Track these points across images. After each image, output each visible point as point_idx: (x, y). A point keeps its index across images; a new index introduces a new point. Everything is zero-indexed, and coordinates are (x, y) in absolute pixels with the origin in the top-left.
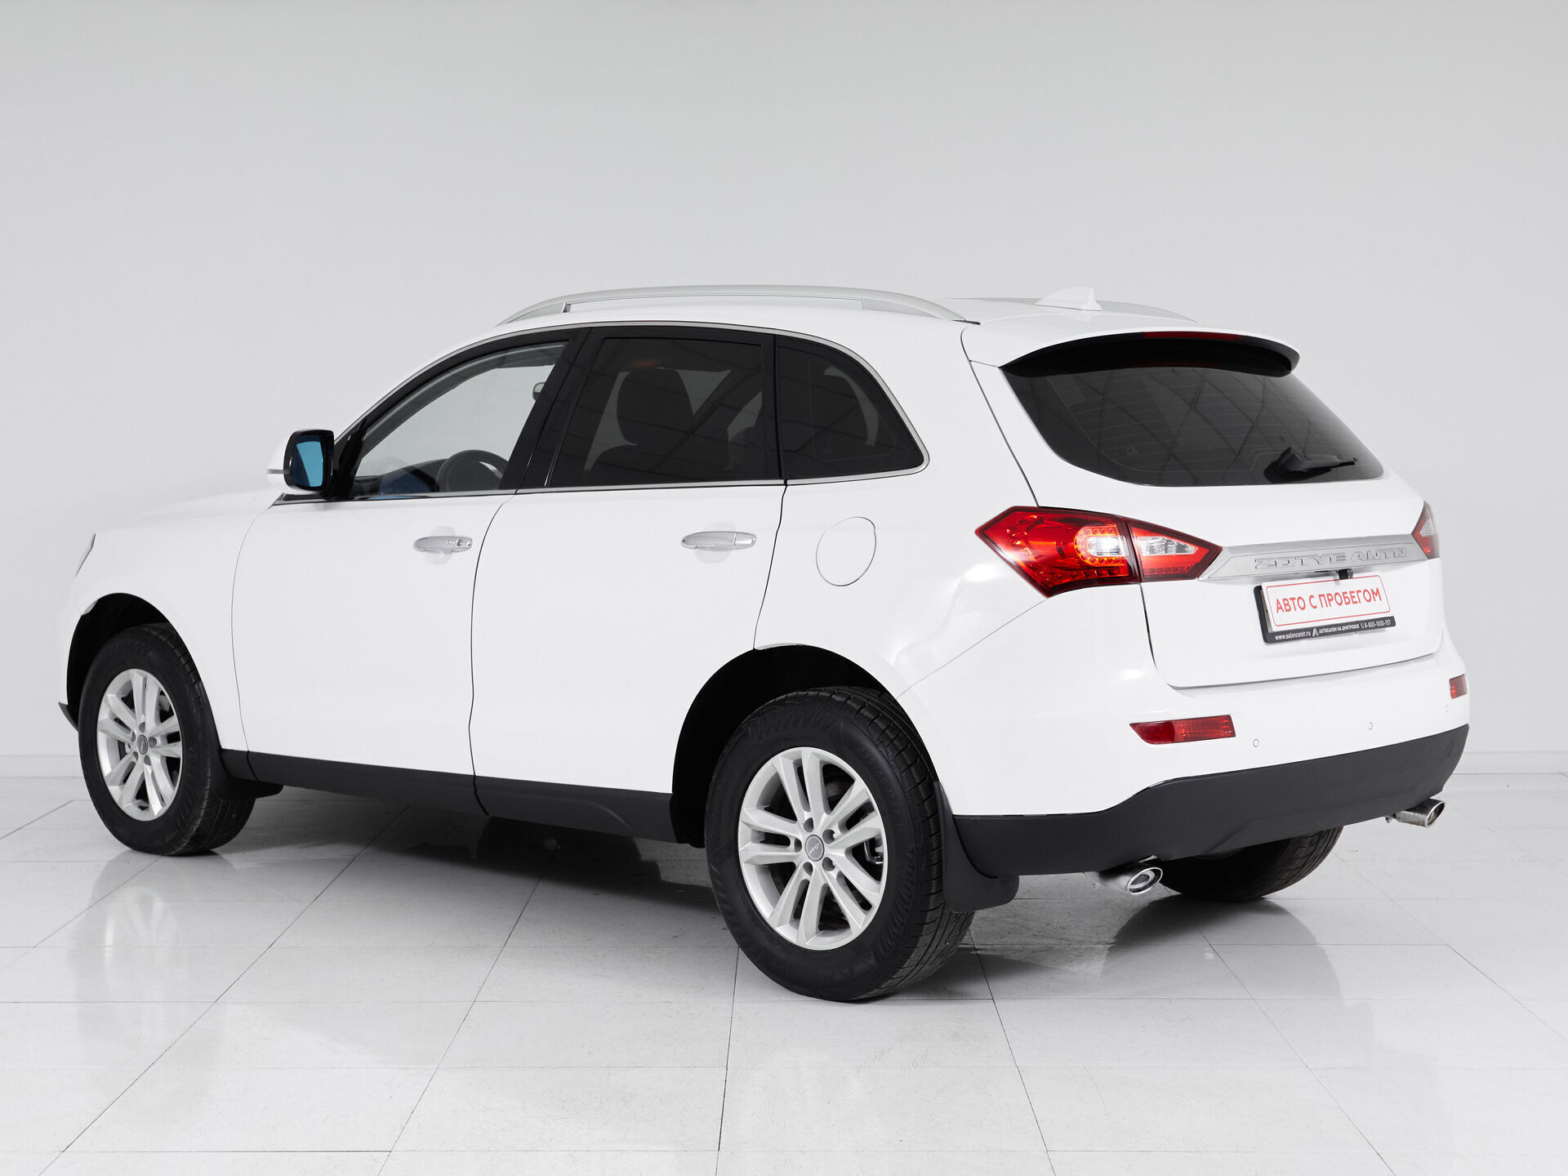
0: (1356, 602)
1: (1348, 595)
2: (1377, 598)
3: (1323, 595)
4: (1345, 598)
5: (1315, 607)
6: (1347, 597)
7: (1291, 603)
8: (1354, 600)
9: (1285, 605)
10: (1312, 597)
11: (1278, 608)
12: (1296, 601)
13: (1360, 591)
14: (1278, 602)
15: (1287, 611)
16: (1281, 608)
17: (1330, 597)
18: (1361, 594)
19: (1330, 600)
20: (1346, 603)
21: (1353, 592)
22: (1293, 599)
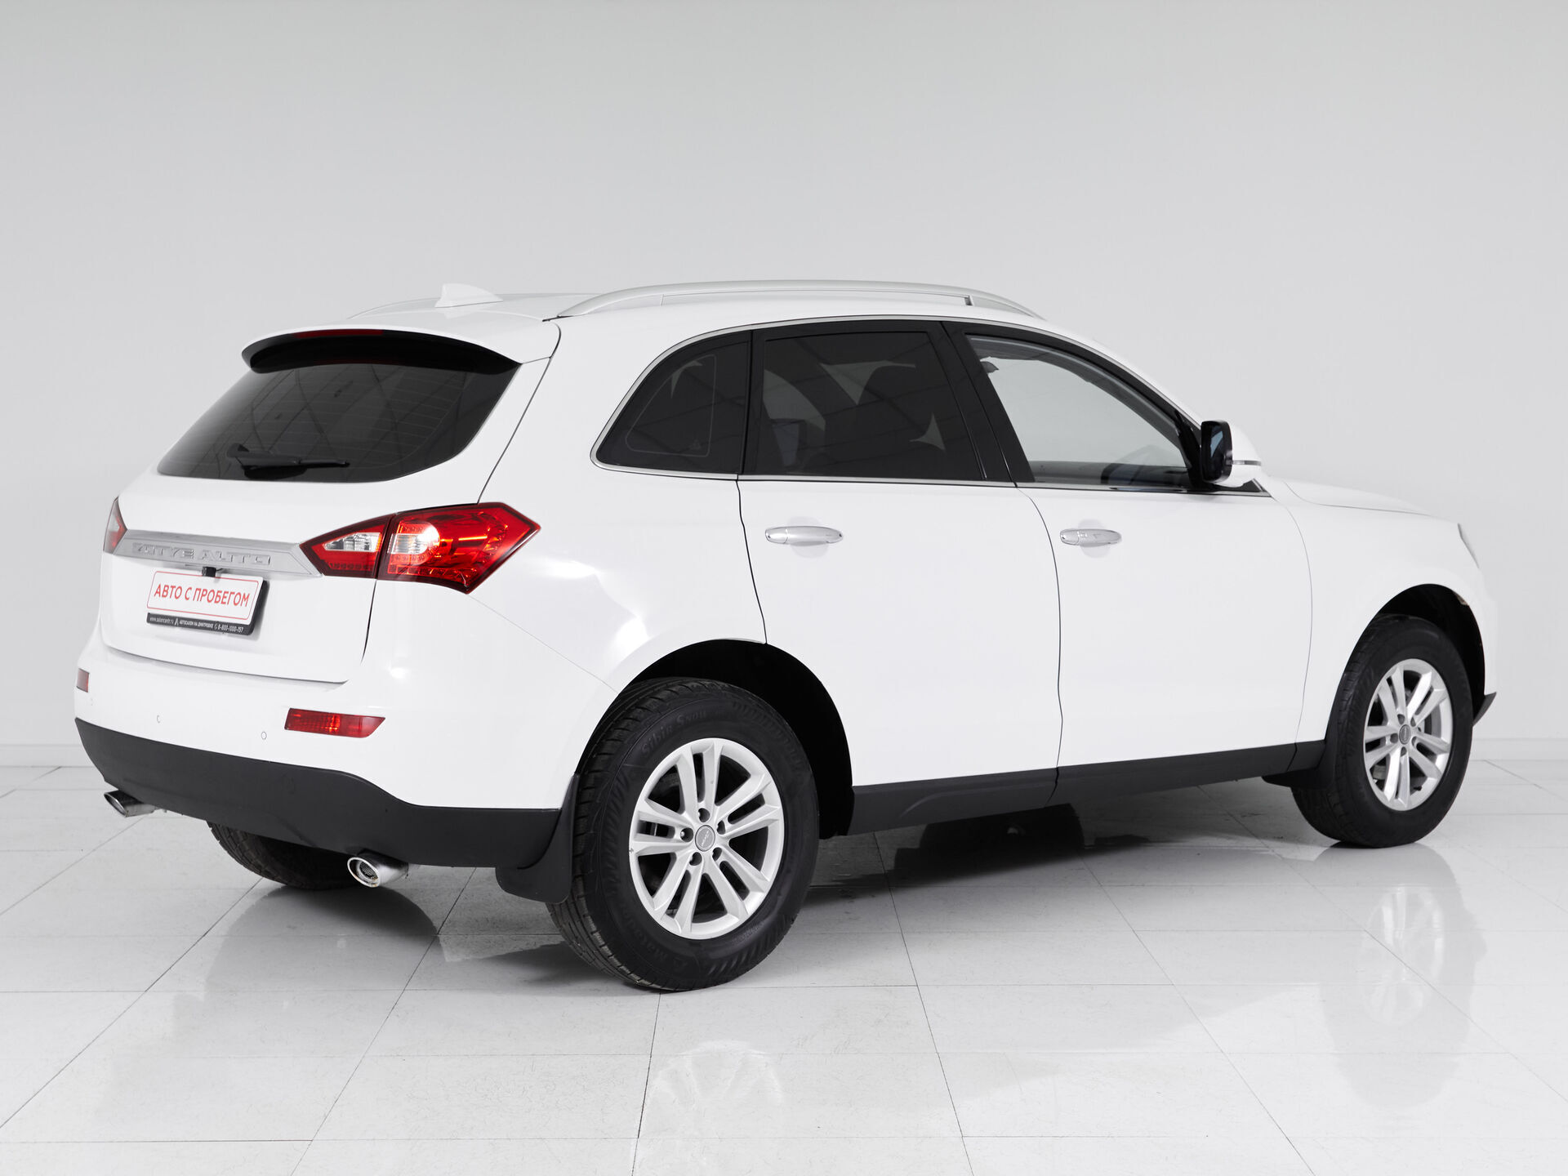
0: (225, 603)
1: (221, 595)
2: (244, 603)
3: (200, 590)
4: (217, 596)
5: (187, 599)
6: (220, 597)
7: (170, 589)
8: (224, 600)
9: (164, 591)
10: (191, 588)
11: (157, 592)
12: (175, 590)
13: (234, 593)
14: (160, 586)
15: (163, 596)
16: (159, 593)
17: (205, 593)
18: (233, 596)
19: (203, 595)
20: (216, 602)
21: (227, 593)
22: (173, 587)
